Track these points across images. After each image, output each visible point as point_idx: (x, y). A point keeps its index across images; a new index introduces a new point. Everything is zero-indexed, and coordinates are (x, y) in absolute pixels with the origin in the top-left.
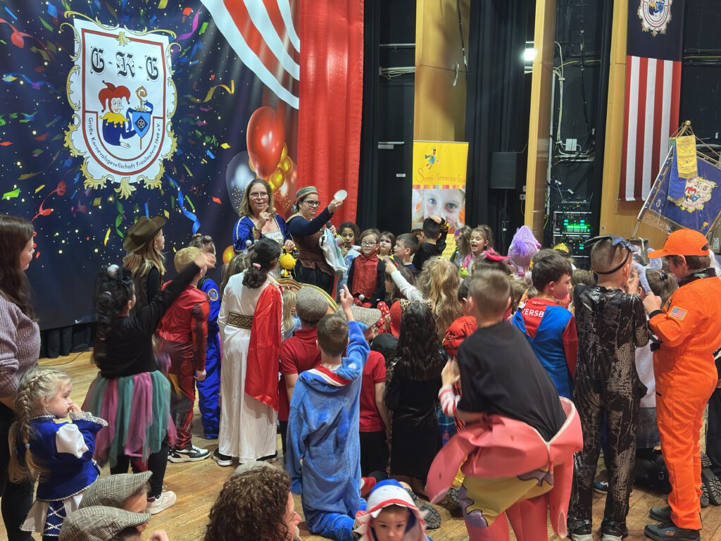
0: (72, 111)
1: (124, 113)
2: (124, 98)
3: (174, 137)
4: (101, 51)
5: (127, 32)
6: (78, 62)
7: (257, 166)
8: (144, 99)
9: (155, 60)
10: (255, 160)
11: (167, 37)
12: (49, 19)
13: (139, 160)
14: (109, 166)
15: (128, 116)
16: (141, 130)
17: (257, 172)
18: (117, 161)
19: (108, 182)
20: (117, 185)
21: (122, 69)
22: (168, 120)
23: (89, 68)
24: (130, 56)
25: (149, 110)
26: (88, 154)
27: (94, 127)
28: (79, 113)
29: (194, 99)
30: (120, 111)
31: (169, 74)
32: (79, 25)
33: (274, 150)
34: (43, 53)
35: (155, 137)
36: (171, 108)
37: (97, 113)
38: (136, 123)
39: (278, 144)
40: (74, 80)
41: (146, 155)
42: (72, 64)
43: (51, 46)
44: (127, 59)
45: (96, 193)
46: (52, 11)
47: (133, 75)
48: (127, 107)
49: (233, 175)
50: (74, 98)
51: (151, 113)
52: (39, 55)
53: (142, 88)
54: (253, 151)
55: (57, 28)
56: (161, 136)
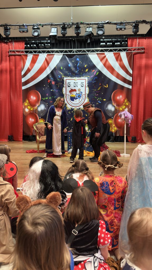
0: (64, 95)
1: (75, 94)
2: (75, 92)
3: (88, 98)
4: (70, 83)
5: (77, 78)
6: (65, 85)
7: (115, 104)
8: (80, 91)
9: (83, 83)
10: (114, 103)
11: (87, 78)
12: (59, 78)
13: (79, 104)
14: (72, 105)
15: (76, 95)
16: (79, 98)
17: (115, 106)
18: (73, 104)
19: (72, 108)
20: (74, 109)
21: (74, 86)
22: (86, 95)
23: (67, 86)
24: (77, 83)
25: (81, 93)
26: (67, 103)
27: (68, 98)
28: (65, 95)
29: (94, 90)
30: (74, 94)
31: (87, 85)
32: (65, 78)
33: (122, 100)
34: (58, 85)
35: (83, 99)
36: (87, 92)
37: (69, 95)
38: (78, 96)
39: (124, 98)
40: (64, 89)
41: (81, 103)
42: (64, 86)
43: (60, 83)
44: (76, 84)
45: (69, 111)
46: (60, 77)
47: (77, 87)
48: (76, 93)
49: (107, 106)
50: (64, 92)
51: (82, 94)
52: (57, 85)
53: (79, 89)
54: (114, 100)
55: (60, 80)
56: (84, 99)
